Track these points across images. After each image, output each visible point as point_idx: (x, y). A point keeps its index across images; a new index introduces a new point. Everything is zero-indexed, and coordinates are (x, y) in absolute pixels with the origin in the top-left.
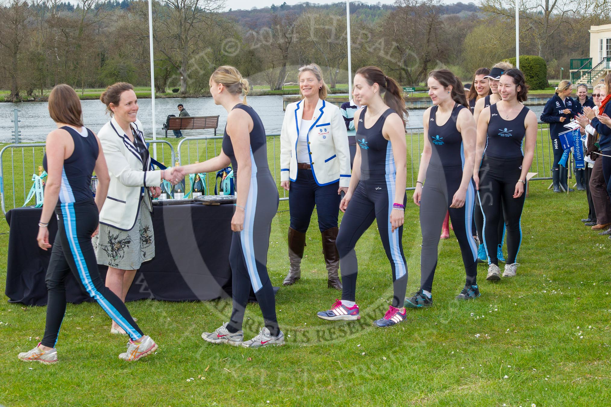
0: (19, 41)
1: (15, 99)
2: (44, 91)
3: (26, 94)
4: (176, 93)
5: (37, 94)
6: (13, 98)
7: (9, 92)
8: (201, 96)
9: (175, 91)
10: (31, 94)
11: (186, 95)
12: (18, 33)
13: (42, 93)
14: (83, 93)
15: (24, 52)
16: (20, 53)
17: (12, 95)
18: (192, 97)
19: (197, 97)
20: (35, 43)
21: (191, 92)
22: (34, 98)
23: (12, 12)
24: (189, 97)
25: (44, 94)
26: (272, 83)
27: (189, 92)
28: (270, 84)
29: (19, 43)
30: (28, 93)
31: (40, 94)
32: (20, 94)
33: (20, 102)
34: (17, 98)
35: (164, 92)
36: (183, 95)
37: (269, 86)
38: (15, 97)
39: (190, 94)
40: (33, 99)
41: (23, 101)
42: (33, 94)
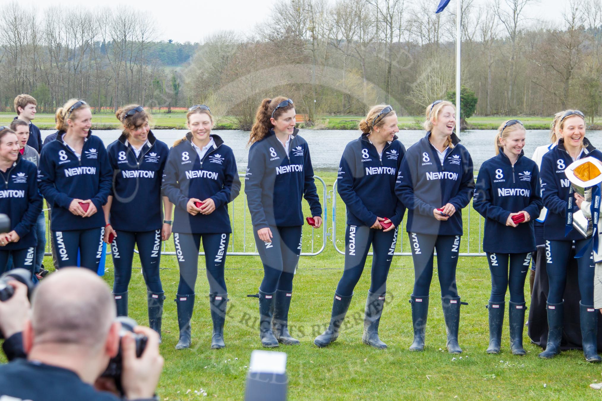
0: (572, 66)
2: (594, 118)
12: (572, 58)
13: (593, 121)
15: (576, 77)
16: (573, 78)
20: (588, 69)
23: (567, 37)
25: (594, 122)
29: (572, 68)
31: (591, 122)
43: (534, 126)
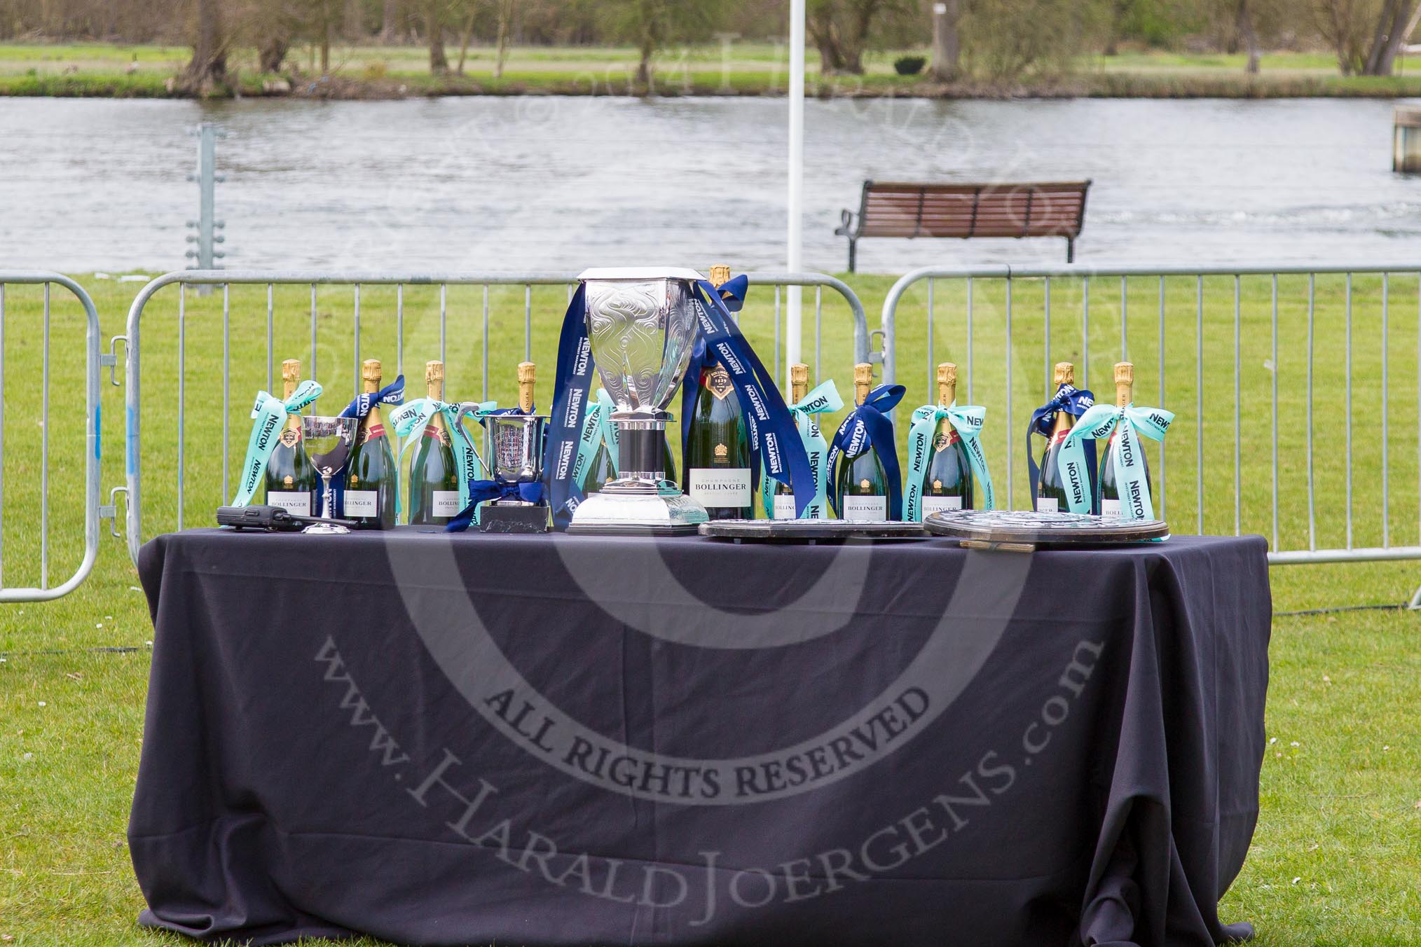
1: (208, 87)
2: (333, 52)
3: (257, 65)
4: (909, 78)
5: (303, 65)
6: (199, 81)
7: (183, 56)
8: (1022, 91)
9: (909, 67)
10: (275, 66)
11: (956, 88)
13: (325, 59)
14: (500, 66)
17: (195, 65)
18: (981, 97)
19: (1003, 99)
21: (978, 72)
22: (292, 83)
24: (969, 97)
25: (333, 64)
26: (1346, 45)
27: (970, 72)
28: (1338, 46)
30: (264, 62)
31: (318, 64)
32: (229, 63)
33: (230, 95)
34: (217, 81)
35: (857, 69)
36: (943, 88)
37: (1333, 56)
38: (210, 78)
39: (973, 85)
40: (283, 85)
41: (246, 95)
42: (284, 66)
43: (85, 82)
